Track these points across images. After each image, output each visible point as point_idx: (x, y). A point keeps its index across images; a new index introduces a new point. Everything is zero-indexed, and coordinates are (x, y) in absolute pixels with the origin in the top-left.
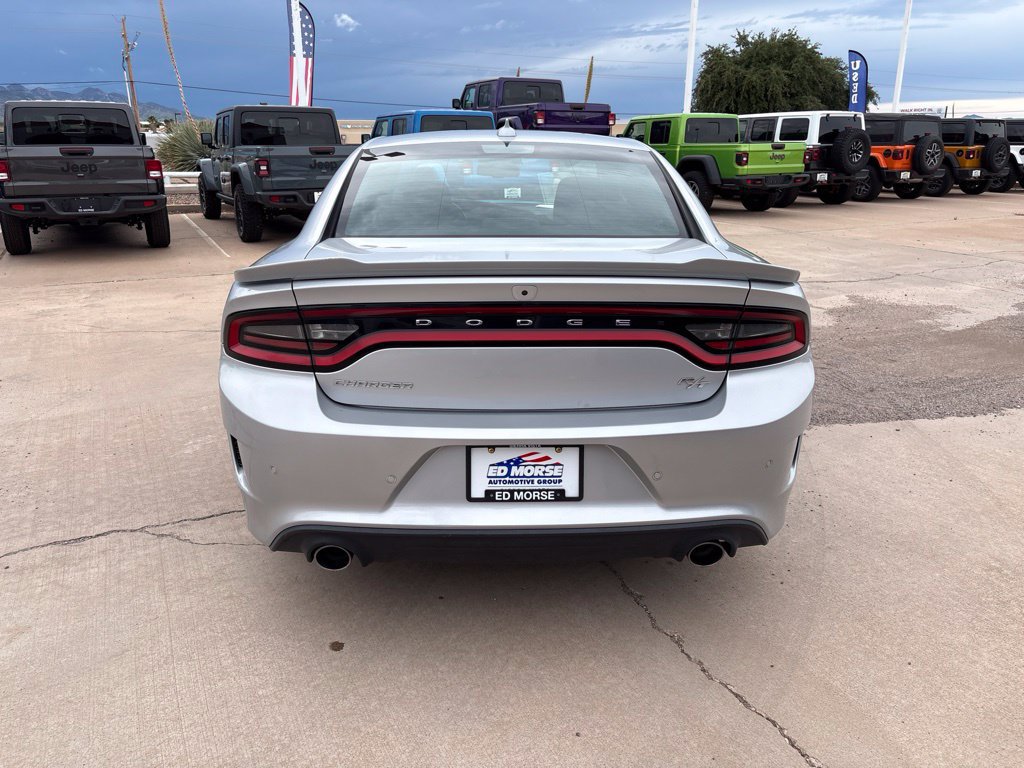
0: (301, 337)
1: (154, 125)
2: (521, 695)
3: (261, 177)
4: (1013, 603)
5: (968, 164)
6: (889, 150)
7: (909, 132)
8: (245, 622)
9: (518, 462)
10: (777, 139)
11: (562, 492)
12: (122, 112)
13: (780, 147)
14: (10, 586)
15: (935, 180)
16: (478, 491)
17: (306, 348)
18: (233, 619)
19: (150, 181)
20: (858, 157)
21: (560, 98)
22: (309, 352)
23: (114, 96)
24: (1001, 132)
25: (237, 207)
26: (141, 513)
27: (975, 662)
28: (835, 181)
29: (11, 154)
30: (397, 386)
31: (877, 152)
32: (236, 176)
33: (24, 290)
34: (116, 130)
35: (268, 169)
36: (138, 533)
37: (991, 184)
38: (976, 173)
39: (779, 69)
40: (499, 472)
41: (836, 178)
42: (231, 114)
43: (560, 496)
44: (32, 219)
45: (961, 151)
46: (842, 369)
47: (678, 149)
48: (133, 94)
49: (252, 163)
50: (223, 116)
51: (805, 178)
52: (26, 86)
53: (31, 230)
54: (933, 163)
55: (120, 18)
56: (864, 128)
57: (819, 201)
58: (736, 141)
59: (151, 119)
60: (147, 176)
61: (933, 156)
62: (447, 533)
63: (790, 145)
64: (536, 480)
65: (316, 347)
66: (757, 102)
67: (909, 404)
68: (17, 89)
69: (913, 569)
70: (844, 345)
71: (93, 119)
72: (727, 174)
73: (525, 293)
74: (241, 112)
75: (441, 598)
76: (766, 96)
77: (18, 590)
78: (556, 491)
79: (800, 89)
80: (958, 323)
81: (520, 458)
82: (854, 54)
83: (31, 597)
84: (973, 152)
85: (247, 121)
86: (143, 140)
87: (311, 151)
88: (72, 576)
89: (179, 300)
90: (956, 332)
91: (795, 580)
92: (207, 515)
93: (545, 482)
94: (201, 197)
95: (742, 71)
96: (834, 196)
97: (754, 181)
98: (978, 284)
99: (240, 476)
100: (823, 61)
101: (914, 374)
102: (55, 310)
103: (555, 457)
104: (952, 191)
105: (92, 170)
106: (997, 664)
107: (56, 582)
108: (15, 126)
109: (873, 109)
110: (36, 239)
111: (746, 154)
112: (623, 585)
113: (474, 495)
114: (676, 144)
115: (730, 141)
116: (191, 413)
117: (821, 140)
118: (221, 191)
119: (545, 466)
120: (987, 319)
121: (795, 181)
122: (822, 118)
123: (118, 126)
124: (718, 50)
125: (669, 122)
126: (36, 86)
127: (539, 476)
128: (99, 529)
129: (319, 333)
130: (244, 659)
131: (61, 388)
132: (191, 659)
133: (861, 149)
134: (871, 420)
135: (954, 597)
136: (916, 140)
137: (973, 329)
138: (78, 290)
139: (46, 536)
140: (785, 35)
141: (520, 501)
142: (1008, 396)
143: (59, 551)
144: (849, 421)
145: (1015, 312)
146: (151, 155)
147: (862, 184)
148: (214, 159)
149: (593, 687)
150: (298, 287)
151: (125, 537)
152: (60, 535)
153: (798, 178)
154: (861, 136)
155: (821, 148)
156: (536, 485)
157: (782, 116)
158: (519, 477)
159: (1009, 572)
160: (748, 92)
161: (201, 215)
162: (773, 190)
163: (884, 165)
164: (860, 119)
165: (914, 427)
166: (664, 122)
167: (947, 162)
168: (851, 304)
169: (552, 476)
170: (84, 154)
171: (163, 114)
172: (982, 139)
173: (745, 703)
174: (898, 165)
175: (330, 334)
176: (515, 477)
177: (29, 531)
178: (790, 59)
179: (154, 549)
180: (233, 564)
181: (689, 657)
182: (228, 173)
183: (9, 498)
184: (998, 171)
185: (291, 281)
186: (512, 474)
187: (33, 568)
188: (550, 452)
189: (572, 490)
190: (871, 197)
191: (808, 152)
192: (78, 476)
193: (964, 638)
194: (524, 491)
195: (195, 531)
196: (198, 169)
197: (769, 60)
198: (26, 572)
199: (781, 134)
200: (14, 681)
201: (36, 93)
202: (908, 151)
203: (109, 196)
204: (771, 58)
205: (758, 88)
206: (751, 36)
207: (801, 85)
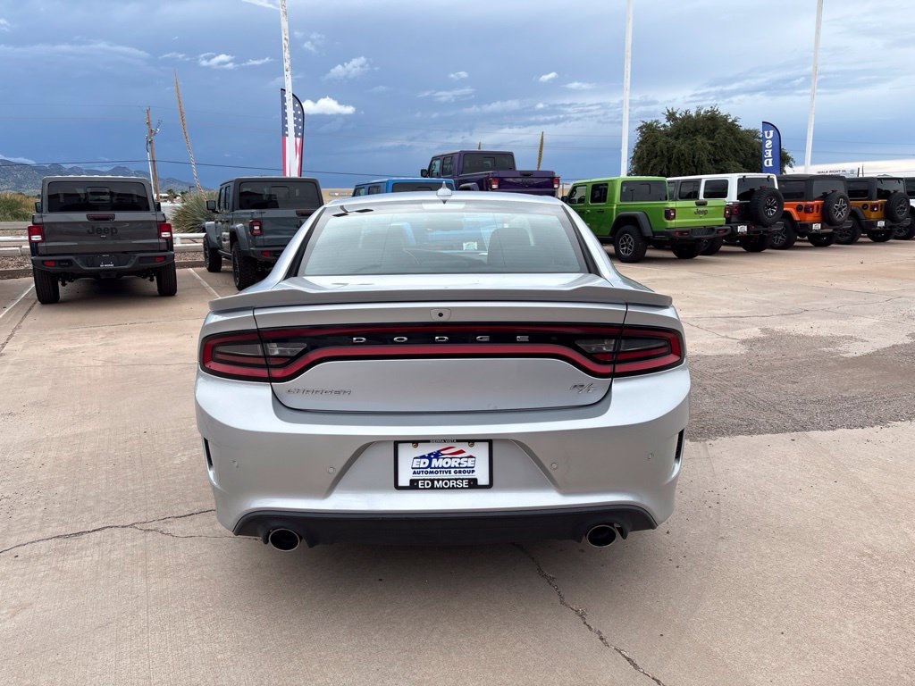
0: (261, 354)
1: (172, 197)
2: (441, 658)
3: (255, 236)
4: (880, 583)
5: (873, 215)
6: (800, 205)
7: (817, 190)
8: (212, 600)
9: (437, 455)
10: (701, 197)
11: (475, 480)
12: (141, 185)
13: (704, 204)
14: (18, 572)
15: (844, 230)
16: (404, 480)
17: (264, 363)
18: (202, 597)
19: (161, 241)
20: (773, 212)
21: (512, 167)
22: (267, 366)
23: (138, 173)
24: (901, 188)
25: (234, 261)
26: (132, 512)
27: (839, 632)
28: (755, 232)
29: (45, 220)
30: (338, 392)
31: (790, 207)
32: (234, 235)
33: (50, 332)
34: (136, 200)
35: (261, 229)
36: (128, 529)
37: (896, 233)
38: (881, 224)
39: (704, 139)
40: (422, 463)
41: (756, 229)
42: (231, 184)
43: (473, 484)
44: (62, 273)
45: (866, 204)
46: (749, 390)
47: (615, 207)
48: (154, 170)
49: (247, 225)
50: (225, 186)
51: (726, 230)
52: (64, 166)
53: (60, 283)
54: (841, 215)
55: (145, 109)
56: (777, 187)
57: (741, 249)
58: (666, 199)
59: (170, 191)
60: (160, 237)
61: (840, 210)
62: (378, 516)
63: (712, 202)
64: (453, 470)
65: (273, 362)
66: (686, 167)
67: (805, 418)
68: (57, 168)
69: (795, 555)
70: (753, 369)
71: (117, 191)
72: (657, 227)
73: (441, 315)
74: (241, 182)
75: (381, 580)
76: (693, 162)
77: (24, 575)
78: (470, 480)
79: (723, 156)
80: (857, 350)
81: (439, 452)
82: (767, 125)
83: (34, 579)
84: (877, 205)
85: (245, 190)
86: (158, 208)
87: (297, 213)
88: (70, 564)
89: (180, 339)
90: (853, 358)
91: (689, 564)
92: (188, 513)
93: (460, 472)
94: (205, 254)
95: (673, 141)
96: (755, 245)
97: (682, 233)
98: (877, 317)
99: (211, 473)
100: (742, 132)
101: (813, 394)
102: (75, 348)
103: (469, 450)
104: (860, 240)
105: (113, 233)
106: (860, 634)
107: (56, 569)
108: (50, 197)
109: (789, 171)
110: (63, 290)
111: (674, 210)
112: (540, 569)
113: (401, 483)
114: (612, 203)
115: (661, 200)
116: (181, 431)
117: (739, 198)
118: (222, 248)
119: (461, 458)
120: (883, 347)
121: (718, 232)
122: (739, 179)
123: (138, 196)
124: (651, 125)
125: (607, 185)
126: (75, 165)
127: (455, 467)
128: (95, 526)
129: (275, 350)
130: (208, 630)
131: (75, 411)
132: (163, 630)
133: (775, 205)
134: (771, 432)
135: (827, 578)
136: (825, 196)
137: (869, 355)
138: (96, 332)
139: (50, 531)
140: (708, 111)
141: (440, 488)
142: (895, 411)
143: (60, 543)
144: (751, 433)
145: (908, 341)
146: (163, 219)
147: (779, 235)
148: (217, 222)
149: (505, 651)
150: (257, 313)
151: (116, 531)
152: (63, 530)
153: (720, 230)
154: (774, 194)
155: (740, 205)
156: (453, 475)
157: (705, 178)
158: (438, 468)
159: (879, 558)
160: (678, 159)
161: (204, 269)
162: (699, 240)
163: (797, 218)
164: (773, 179)
165: (808, 437)
166: (602, 185)
167: (853, 214)
168: (762, 336)
169: (467, 467)
170: (107, 219)
171: (180, 187)
172: (883, 194)
173: (635, 665)
174: (809, 218)
175: (285, 351)
176: (435, 468)
177: (37, 527)
178: (713, 131)
179: (139, 542)
180: (206, 553)
181: (590, 628)
182: (228, 234)
183: (23, 501)
184: (900, 221)
185: (253, 309)
186: (433, 466)
187: (38, 557)
188: (464, 446)
189: (483, 479)
190: (787, 245)
191: (728, 207)
192: (82, 483)
193: (832, 612)
194: (443, 480)
195: (177, 527)
196: (204, 230)
197: (696, 132)
198: (32, 560)
199: (705, 193)
200: (14, 647)
201: (72, 171)
202: (818, 206)
203: (127, 253)
204: (697, 131)
205: (686, 155)
206: (679, 112)
207: (724, 152)
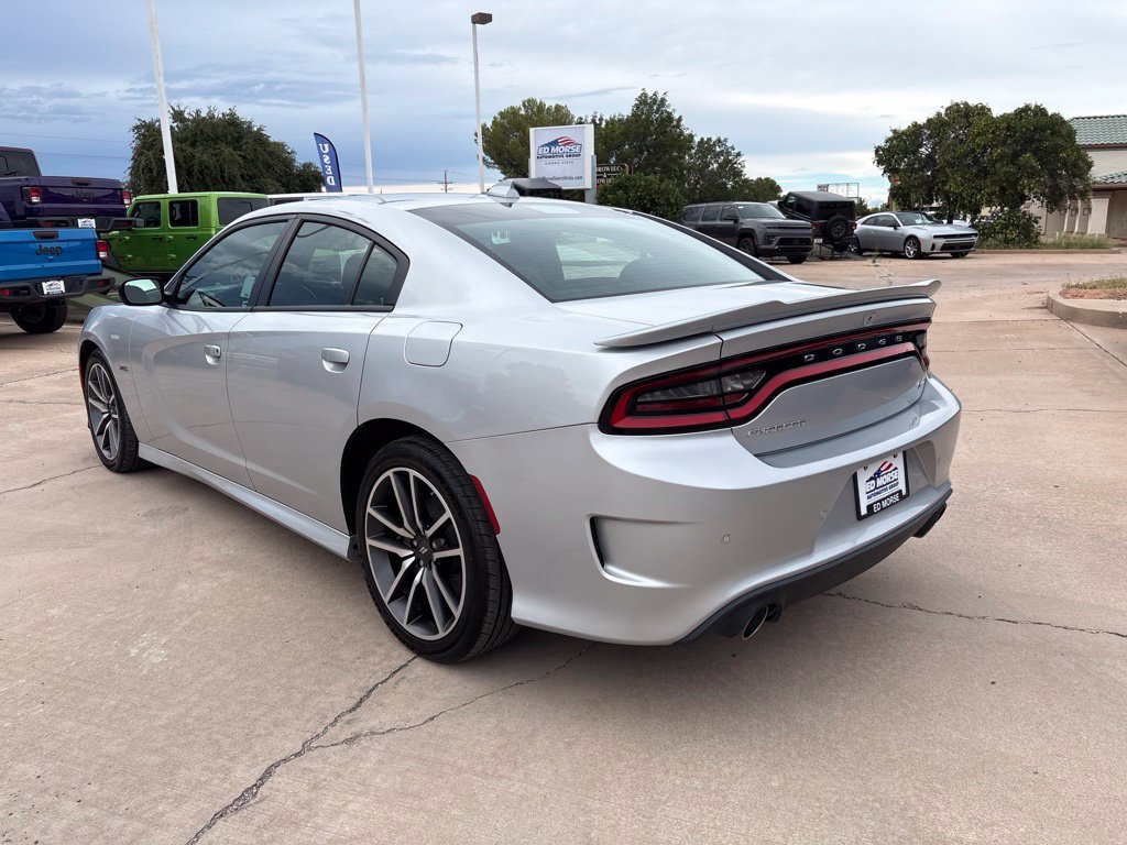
9: (878, 474)
16: (864, 509)
17: (720, 403)
22: (723, 407)
40: (871, 485)
43: (901, 496)
65: (728, 401)
73: (870, 318)
81: (879, 469)
92: (353, 700)
95: (189, 149)
103: (894, 462)
113: (862, 513)
114: (208, 226)
124: (152, 125)
140: (225, 115)
141: (885, 509)
150: (726, 337)
173: (1011, 621)
176: (881, 487)
181: (939, 613)
189: (904, 489)
194: (886, 498)
195: (381, 719)
204: (217, 137)
205: (212, 168)
206: (187, 111)
207: (256, 167)
